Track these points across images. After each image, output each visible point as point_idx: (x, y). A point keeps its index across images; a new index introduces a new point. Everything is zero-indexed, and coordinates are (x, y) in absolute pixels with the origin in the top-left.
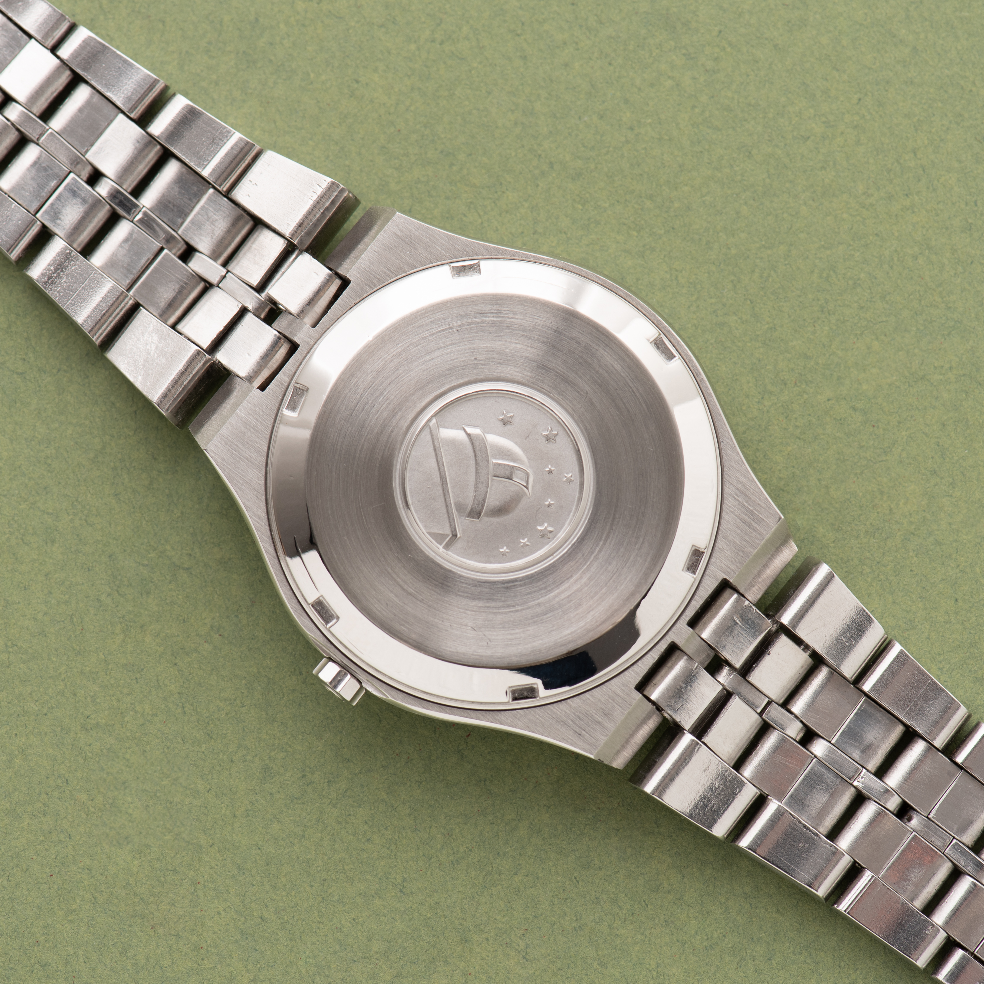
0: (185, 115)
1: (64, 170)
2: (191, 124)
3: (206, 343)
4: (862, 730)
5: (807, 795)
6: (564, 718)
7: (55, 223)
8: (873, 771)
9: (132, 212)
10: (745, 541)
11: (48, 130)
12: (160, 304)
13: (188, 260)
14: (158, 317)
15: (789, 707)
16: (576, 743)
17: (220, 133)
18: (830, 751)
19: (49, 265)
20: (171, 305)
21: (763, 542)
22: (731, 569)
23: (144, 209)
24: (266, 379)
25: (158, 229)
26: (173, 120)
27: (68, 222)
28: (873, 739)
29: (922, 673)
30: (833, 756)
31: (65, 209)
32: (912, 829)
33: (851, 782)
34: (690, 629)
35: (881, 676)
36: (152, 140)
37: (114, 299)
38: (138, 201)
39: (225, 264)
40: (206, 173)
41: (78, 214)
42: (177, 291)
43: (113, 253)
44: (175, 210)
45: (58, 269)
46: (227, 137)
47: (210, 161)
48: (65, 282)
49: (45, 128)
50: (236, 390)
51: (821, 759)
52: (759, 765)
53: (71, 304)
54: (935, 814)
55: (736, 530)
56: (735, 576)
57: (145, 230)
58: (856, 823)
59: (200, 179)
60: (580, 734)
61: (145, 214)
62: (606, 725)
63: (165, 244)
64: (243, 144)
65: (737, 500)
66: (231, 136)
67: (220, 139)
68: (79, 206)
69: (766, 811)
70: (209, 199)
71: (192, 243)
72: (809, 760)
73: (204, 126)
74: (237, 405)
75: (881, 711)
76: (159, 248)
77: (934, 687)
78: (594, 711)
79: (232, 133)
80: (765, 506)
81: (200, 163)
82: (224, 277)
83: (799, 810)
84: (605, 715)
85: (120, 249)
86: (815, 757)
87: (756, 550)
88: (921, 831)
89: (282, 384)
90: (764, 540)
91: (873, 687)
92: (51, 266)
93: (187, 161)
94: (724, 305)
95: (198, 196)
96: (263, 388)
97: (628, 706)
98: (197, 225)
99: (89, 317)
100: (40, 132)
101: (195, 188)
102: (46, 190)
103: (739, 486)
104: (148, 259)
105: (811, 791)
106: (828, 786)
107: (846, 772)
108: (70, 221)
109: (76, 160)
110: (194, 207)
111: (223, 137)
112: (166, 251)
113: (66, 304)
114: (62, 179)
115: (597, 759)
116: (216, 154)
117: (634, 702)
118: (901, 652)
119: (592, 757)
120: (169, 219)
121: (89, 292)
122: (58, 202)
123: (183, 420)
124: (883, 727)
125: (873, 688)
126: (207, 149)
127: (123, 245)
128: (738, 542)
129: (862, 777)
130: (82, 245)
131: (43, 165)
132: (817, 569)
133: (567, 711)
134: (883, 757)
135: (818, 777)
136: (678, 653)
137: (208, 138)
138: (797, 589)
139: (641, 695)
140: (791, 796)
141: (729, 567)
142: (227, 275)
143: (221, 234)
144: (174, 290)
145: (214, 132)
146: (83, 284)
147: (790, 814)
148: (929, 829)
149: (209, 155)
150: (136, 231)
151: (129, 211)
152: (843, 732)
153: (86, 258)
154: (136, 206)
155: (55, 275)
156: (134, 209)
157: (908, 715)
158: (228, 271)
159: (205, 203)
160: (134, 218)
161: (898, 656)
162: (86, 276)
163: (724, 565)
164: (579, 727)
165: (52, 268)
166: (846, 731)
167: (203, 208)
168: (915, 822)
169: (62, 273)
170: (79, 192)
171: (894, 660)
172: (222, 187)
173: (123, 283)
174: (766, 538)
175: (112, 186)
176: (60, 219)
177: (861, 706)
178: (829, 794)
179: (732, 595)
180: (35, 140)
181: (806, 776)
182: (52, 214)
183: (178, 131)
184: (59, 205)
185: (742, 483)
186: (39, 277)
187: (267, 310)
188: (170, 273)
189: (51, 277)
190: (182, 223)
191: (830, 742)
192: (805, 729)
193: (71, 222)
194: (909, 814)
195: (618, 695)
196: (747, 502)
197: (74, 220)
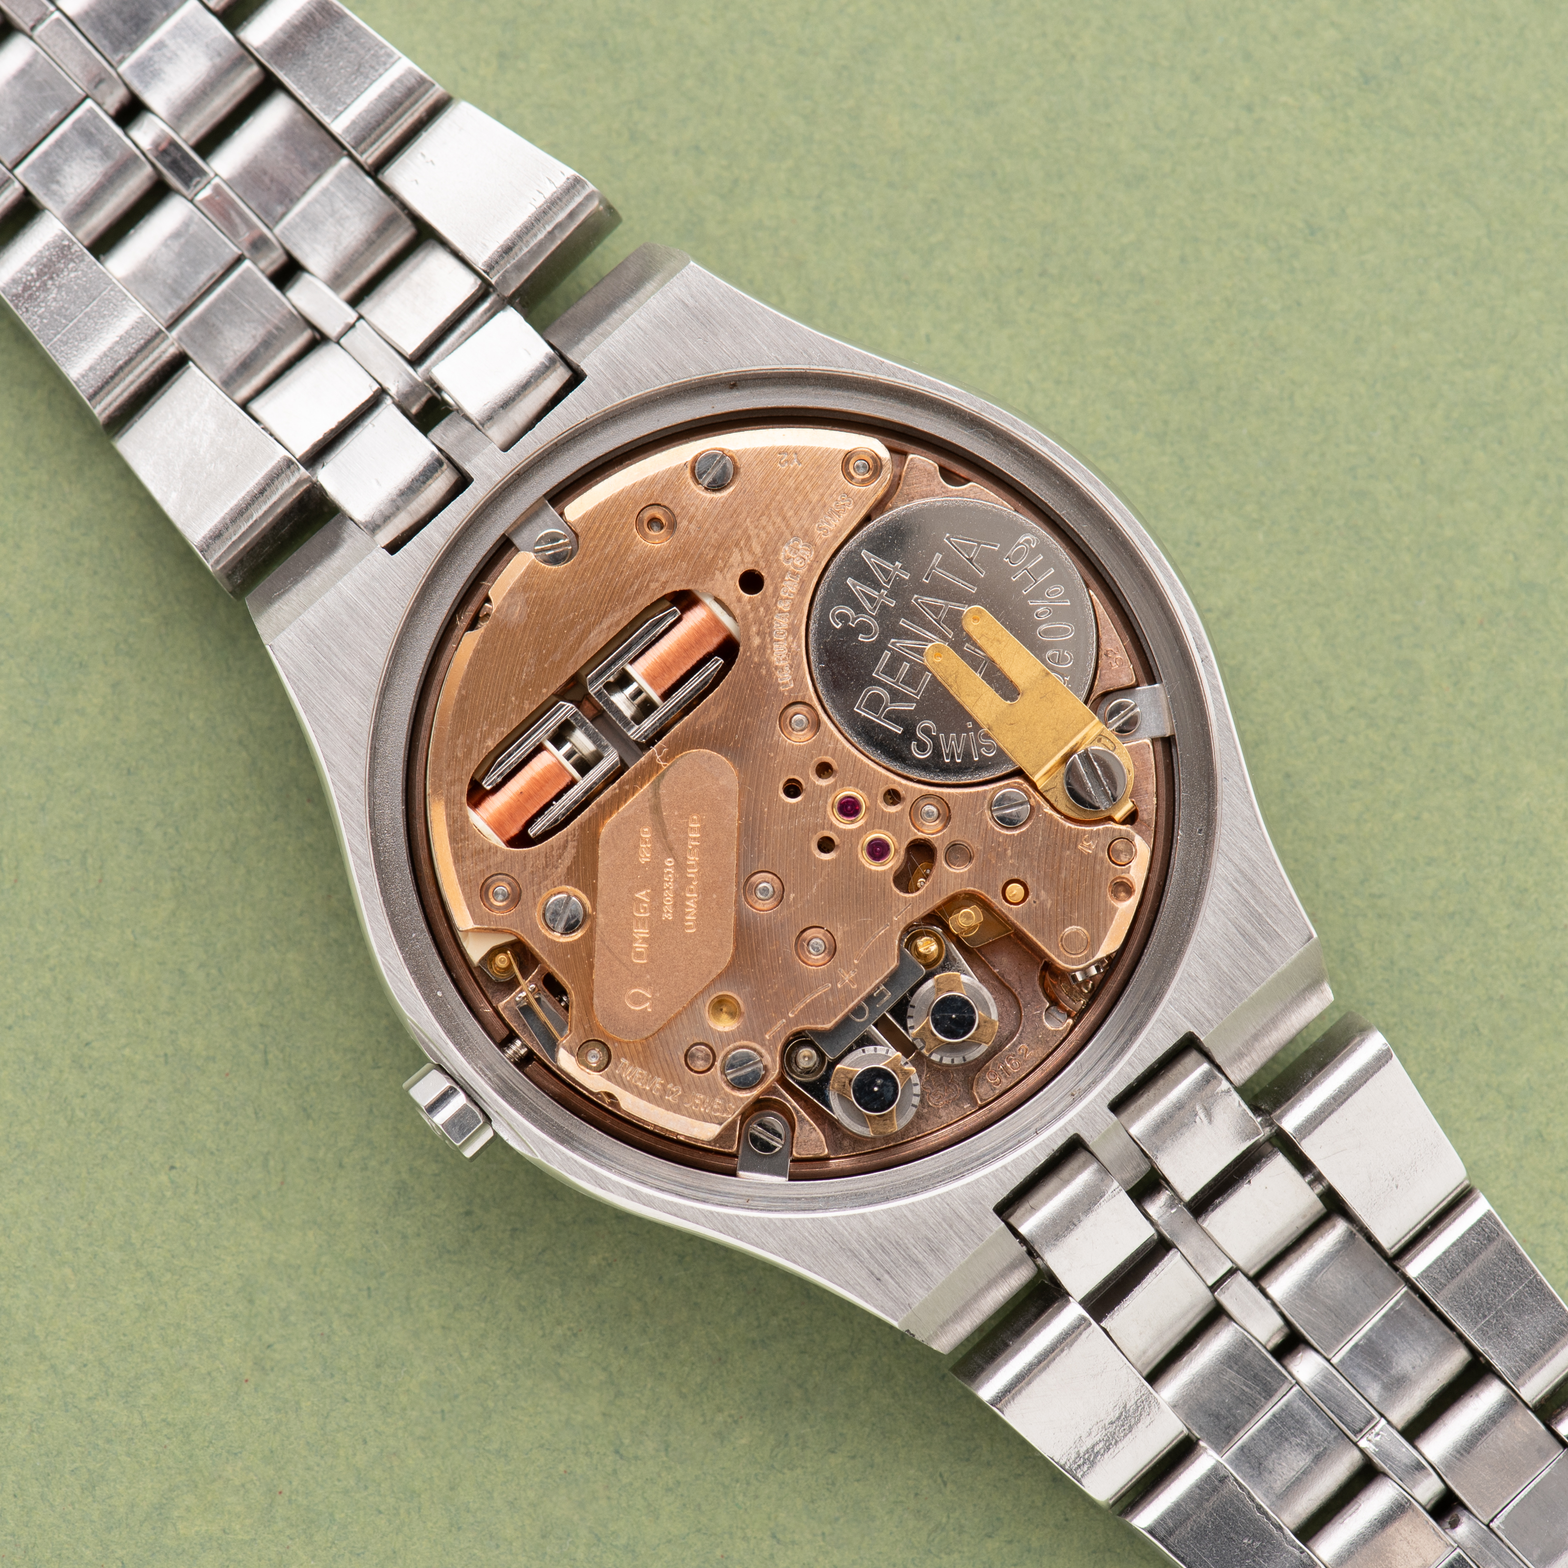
0: (311, 14)
1: (75, 91)
2: (322, 32)
3: (302, 446)
4: (1392, 1347)
5: (1271, 1451)
6: (855, 1245)
7: (48, 189)
8: (1400, 1427)
9: (194, 182)
10: (1240, 968)
11: (52, 13)
12: (225, 361)
13: (289, 285)
14: (219, 383)
15: (1264, 1284)
16: (869, 1294)
17: (373, 55)
18: (1325, 1377)
19: (29, 264)
20: (246, 366)
21: (1272, 976)
22: (1205, 1017)
23: (216, 180)
24: (403, 533)
25: (237, 220)
26: (288, 21)
27: (72, 190)
28: (1410, 1368)
29: (1520, 1259)
30: (1330, 1387)
31: (70, 166)
32: (1455, 1542)
33: (1355, 1439)
34: (1112, 1115)
35: (1444, 1253)
36: (246, 54)
37: (142, 342)
38: (207, 164)
39: (355, 301)
40: (338, 127)
41: (93, 177)
42: (259, 339)
43: (150, 256)
44: (274, 188)
45: (45, 274)
46: (385, 64)
47: (349, 105)
48: (55, 299)
49: (47, 8)
50: (345, 546)
51: (1307, 1390)
52: (1191, 1382)
53: (61, 341)
54: (1503, 1523)
55: (1227, 945)
56: (1211, 1030)
57: (213, 219)
58: (1354, 1515)
59: (328, 137)
60: (879, 1279)
61: (217, 190)
62: (930, 1269)
63: (249, 251)
64: (413, 81)
65: (1237, 891)
66: (393, 64)
67: (372, 67)
68: (97, 163)
69: (1191, 1468)
70: (339, 177)
71: (298, 254)
72: (1285, 1387)
73: (345, 38)
74: (342, 572)
75: (1431, 1318)
76: (235, 256)
77: (1538, 1288)
78: (912, 1241)
79: (396, 57)
80: (1285, 911)
81: (329, 106)
82: (352, 326)
83: (1252, 1476)
84: (932, 1250)
85: (163, 250)
86: (1297, 1383)
87: (1258, 989)
88: (1473, 1549)
89: (430, 547)
90: (1275, 973)
91: (1425, 1271)
92: (32, 266)
93: (306, 100)
94: (1372, 460)
95: (319, 169)
96: (393, 548)
97: (976, 1240)
98: (311, 222)
99: (91, 368)
100: (38, 16)
101: (316, 154)
102: (38, 125)
103: (1245, 866)
104: (214, 275)
105: (1279, 1445)
106: (1312, 1441)
107: (1348, 1419)
108: (75, 188)
109: (99, 74)
110: (308, 188)
111: (378, 64)
112: (247, 264)
113: (51, 340)
114: (70, 108)
115: (903, 1329)
116: (362, 93)
117: (989, 1235)
118: (1488, 1216)
119: (895, 1324)
120: (260, 205)
121: (96, 323)
122: (58, 150)
123: (242, 583)
124: (1430, 1348)
125: (1426, 1274)
126: (346, 82)
127: (169, 242)
128: (1226, 970)
129: (1378, 1434)
130: (94, 235)
131: (38, 78)
132: (1363, 1040)
133: (862, 1232)
134: (1423, 1404)
135: (1297, 1421)
136: (1083, 1157)
137: (349, 62)
138: (1320, 1071)
139: (1003, 1224)
140: (1242, 1449)
141: (1202, 1014)
142: (357, 324)
143: (354, 243)
144: (254, 337)
145: (362, 52)
146: (87, 306)
147: (1236, 1480)
148: (1487, 1547)
149: (348, 94)
150: (196, 219)
151: (187, 180)
152: (1356, 1346)
153: (97, 258)
154: (201, 173)
155: (38, 284)
156: (197, 179)
157: (1483, 1333)
158: (361, 317)
159: (332, 183)
160: (196, 195)
161: (1480, 1221)
162: (95, 293)
163: (1193, 1008)
164: (881, 1266)
165: (33, 271)
166: (1362, 1346)
167: (325, 191)
168: (1464, 1530)
169: (50, 282)
170: (99, 137)
171: (1472, 1228)
172: (365, 156)
173: (162, 313)
174: (1279, 970)
175: (163, 131)
176: (58, 182)
177: (1397, 1303)
178: (1311, 1457)
179: (1199, 1065)
180: (27, 28)
181: (1274, 1416)
182: (44, 171)
183: (296, 43)
184: (59, 157)
185: (1249, 860)
186: (7, 284)
187: (424, 399)
188: (251, 304)
189: (30, 287)
190: (284, 215)
191: (1328, 1361)
192: (1286, 1330)
193: (79, 191)
194: (1454, 1514)
195: (960, 1218)
196: (1254, 898)
197: (84, 187)
